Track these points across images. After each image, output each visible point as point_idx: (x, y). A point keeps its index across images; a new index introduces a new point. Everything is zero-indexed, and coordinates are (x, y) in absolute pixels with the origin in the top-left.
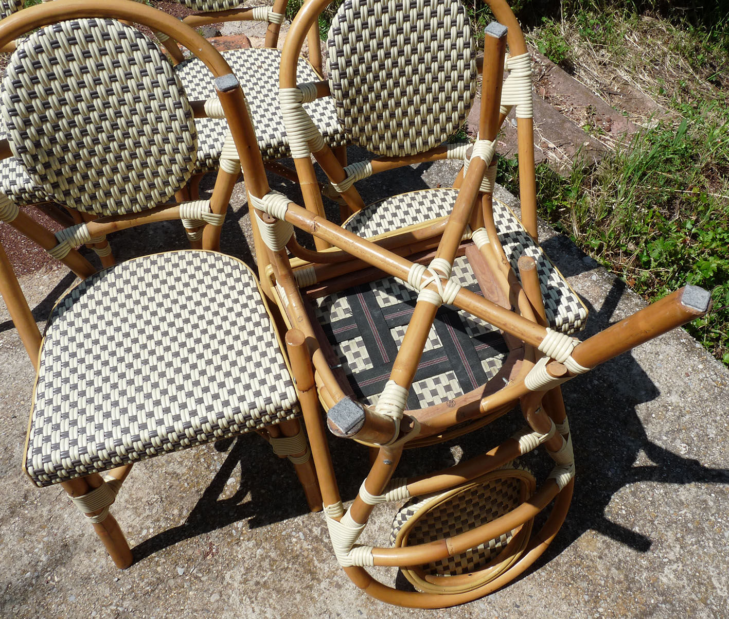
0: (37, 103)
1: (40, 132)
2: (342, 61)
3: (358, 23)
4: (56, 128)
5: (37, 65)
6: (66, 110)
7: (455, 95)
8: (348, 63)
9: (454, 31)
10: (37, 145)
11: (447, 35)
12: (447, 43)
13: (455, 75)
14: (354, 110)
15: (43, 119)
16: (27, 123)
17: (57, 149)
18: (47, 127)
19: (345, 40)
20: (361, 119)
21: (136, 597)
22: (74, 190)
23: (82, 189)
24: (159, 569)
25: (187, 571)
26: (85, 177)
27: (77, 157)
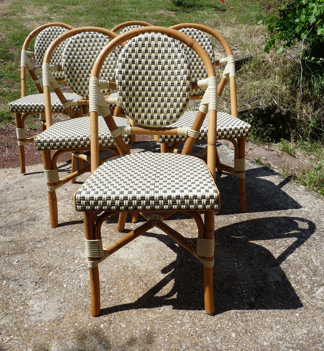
0: (73, 53)
1: (72, 61)
4: (76, 62)
5: (76, 42)
6: (81, 57)
10: (70, 65)
15: (74, 58)
16: (69, 58)
17: (75, 68)
18: (74, 60)
21: (54, 235)
22: (76, 84)
23: (79, 84)
24: (66, 229)
25: (77, 231)
26: (81, 80)
27: (80, 72)
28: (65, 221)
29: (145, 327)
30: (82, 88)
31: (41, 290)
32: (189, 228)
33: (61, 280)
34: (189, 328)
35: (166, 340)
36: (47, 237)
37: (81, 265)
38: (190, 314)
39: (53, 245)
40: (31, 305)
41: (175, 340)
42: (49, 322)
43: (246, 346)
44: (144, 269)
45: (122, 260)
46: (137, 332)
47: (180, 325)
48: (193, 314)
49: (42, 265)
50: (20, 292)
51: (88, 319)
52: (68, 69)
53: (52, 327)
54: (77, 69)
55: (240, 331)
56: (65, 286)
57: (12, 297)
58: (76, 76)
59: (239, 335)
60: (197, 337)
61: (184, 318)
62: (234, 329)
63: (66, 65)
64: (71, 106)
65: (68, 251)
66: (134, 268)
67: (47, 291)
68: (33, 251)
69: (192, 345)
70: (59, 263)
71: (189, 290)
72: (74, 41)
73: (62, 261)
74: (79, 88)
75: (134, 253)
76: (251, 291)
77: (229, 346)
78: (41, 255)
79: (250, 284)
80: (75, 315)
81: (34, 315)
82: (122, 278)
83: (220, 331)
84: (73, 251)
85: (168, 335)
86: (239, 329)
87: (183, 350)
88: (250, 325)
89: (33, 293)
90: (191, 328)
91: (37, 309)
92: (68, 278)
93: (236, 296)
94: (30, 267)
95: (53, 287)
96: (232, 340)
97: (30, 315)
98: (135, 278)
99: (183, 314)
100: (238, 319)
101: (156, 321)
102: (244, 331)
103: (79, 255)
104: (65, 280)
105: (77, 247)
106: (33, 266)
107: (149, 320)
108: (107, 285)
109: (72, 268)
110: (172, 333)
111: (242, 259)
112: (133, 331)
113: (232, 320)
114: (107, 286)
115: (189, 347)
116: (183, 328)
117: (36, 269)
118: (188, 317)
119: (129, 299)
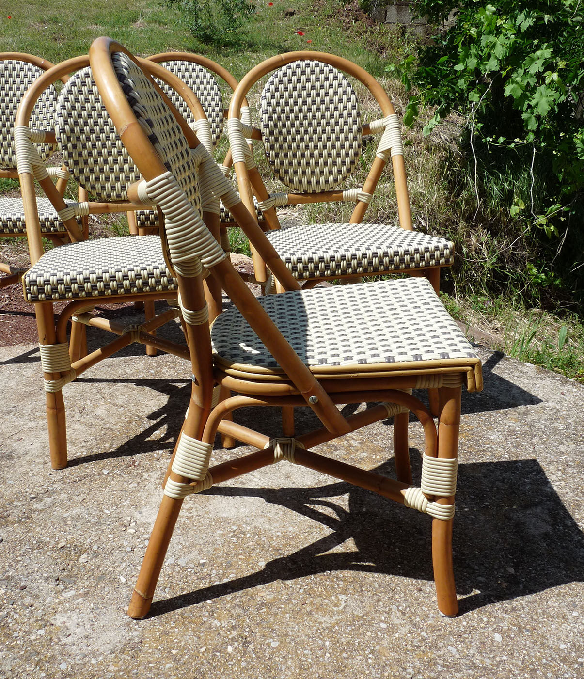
0: (78, 105)
1: (76, 123)
2: (270, 109)
3: (281, 87)
4: (86, 124)
5: (84, 84)
6: (94, 114)
7: (347, 144)
8: (274, 111)
9: (345, 98)
10: (72, 131)
11: (340, 101)
12: (341, 106)
13: (346, 128)
14: (277, 146)
15: (80, 116)
16: (70, 115)
18: (81, 121)
19: (273, 97)
20: (281, 154)
21: (65, 483)
22: (87, 170)
23: (92, 171)
24: (87, 470)
25: (112, 472)
26: (96, 162)
27: (94, 146)
28: (79, 454)
29: (320, 642)
30: (97, 179)
31: (73, 592)
32: (343, 451)
33: (111, 569)
34: (409, 635)
35: (370, 661)
36: (50, 488)
37: (144, 536)
38: (400, 608)
39: (69, 503)
40: (62, 625)
41: (388, 660)
42: (113, 653)
43: (528, 655)
44: (279, 534)
45: (227, 521)
46: (306, 652)
47: (389, 631)
48: (406, 608)
49: (57, 543)
50: (28, 600)
51: (196, 639)
52: (69, 138)
53: (124, 662)
54: (88, 139)
55: (509, 629)
56: (123, 580)
57: (12, 613)
58: (85, 153)
59: (509, 636)
60: (430, 649)
61: (392, 616)
62: (495, 626)
63: (64, 129)
64: (75, 216)
65: (106, 511)
66: (257, 532)
67: (86, 594)
68: (28, 518)
69: (425, 666)
70: (95, 537)
71: (384, 564)
72: (78, 81)
73: (100, 532)
74: (92, 177)
75: (248, 505)
76: (502, 556)
77: (498, 659)
78: (50, 524)
79: (497, 543)
80: (166, 633)
81: (74, 644)
82: (239, 555)
83: (470, 633)
84: (117, 511)
85: (372, 652)
86: (505, 625)
87: (410, 676)
88: (523, 616)
89: (57, 601)
90: (411, 633)
91: (78, 630)
92: (124, 564)
93: (476, 567)
94: (32, 549)
95: (97, 584)
96: (499, 648)
97: (65, 644)
98: (266, 551)
99: (388, 609)
100: (496, 608)
101: (337, 628)
102: (514, 628)
103: (132, 517)
104: (118, 569)
105: (124, 504)
106: (39, 547)
107: (323, 628)
108: (212, 570)
109: (125, 543)
110: (378, 647)
111: (465, 499)
112: (299, 652)
113: (486, 611)
114: (214, 572)
115: (420, 669)
116: (397, 635)
117: (49, 553)
118: (399, 614)
119: (267, 592)
